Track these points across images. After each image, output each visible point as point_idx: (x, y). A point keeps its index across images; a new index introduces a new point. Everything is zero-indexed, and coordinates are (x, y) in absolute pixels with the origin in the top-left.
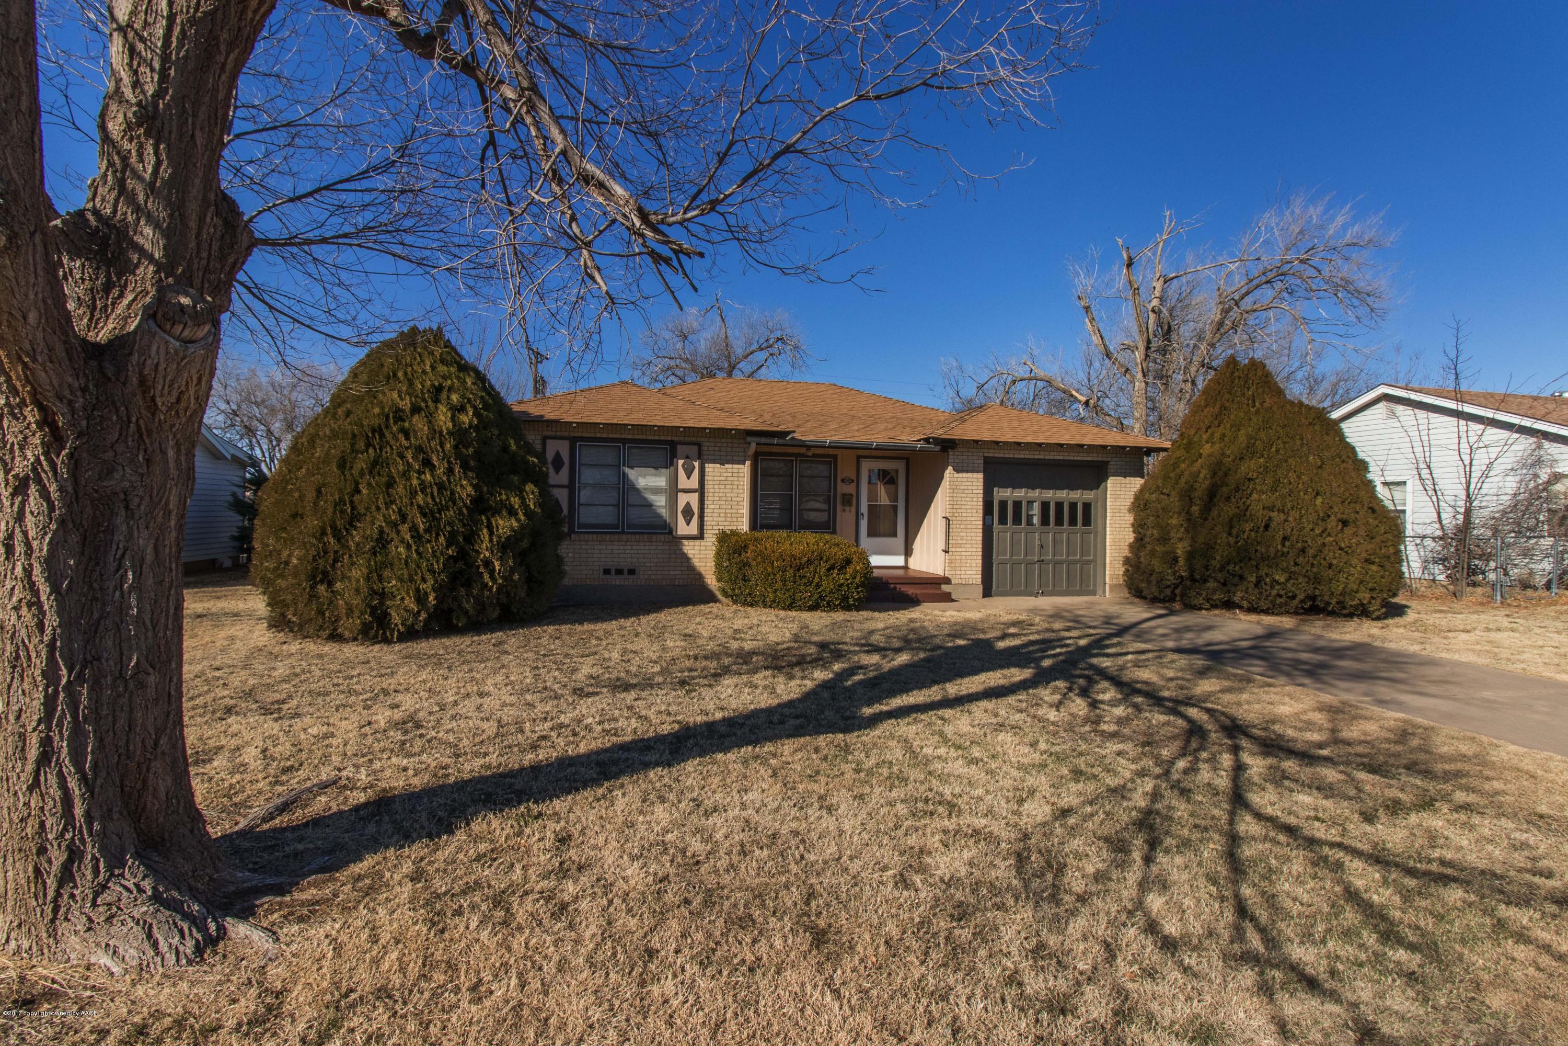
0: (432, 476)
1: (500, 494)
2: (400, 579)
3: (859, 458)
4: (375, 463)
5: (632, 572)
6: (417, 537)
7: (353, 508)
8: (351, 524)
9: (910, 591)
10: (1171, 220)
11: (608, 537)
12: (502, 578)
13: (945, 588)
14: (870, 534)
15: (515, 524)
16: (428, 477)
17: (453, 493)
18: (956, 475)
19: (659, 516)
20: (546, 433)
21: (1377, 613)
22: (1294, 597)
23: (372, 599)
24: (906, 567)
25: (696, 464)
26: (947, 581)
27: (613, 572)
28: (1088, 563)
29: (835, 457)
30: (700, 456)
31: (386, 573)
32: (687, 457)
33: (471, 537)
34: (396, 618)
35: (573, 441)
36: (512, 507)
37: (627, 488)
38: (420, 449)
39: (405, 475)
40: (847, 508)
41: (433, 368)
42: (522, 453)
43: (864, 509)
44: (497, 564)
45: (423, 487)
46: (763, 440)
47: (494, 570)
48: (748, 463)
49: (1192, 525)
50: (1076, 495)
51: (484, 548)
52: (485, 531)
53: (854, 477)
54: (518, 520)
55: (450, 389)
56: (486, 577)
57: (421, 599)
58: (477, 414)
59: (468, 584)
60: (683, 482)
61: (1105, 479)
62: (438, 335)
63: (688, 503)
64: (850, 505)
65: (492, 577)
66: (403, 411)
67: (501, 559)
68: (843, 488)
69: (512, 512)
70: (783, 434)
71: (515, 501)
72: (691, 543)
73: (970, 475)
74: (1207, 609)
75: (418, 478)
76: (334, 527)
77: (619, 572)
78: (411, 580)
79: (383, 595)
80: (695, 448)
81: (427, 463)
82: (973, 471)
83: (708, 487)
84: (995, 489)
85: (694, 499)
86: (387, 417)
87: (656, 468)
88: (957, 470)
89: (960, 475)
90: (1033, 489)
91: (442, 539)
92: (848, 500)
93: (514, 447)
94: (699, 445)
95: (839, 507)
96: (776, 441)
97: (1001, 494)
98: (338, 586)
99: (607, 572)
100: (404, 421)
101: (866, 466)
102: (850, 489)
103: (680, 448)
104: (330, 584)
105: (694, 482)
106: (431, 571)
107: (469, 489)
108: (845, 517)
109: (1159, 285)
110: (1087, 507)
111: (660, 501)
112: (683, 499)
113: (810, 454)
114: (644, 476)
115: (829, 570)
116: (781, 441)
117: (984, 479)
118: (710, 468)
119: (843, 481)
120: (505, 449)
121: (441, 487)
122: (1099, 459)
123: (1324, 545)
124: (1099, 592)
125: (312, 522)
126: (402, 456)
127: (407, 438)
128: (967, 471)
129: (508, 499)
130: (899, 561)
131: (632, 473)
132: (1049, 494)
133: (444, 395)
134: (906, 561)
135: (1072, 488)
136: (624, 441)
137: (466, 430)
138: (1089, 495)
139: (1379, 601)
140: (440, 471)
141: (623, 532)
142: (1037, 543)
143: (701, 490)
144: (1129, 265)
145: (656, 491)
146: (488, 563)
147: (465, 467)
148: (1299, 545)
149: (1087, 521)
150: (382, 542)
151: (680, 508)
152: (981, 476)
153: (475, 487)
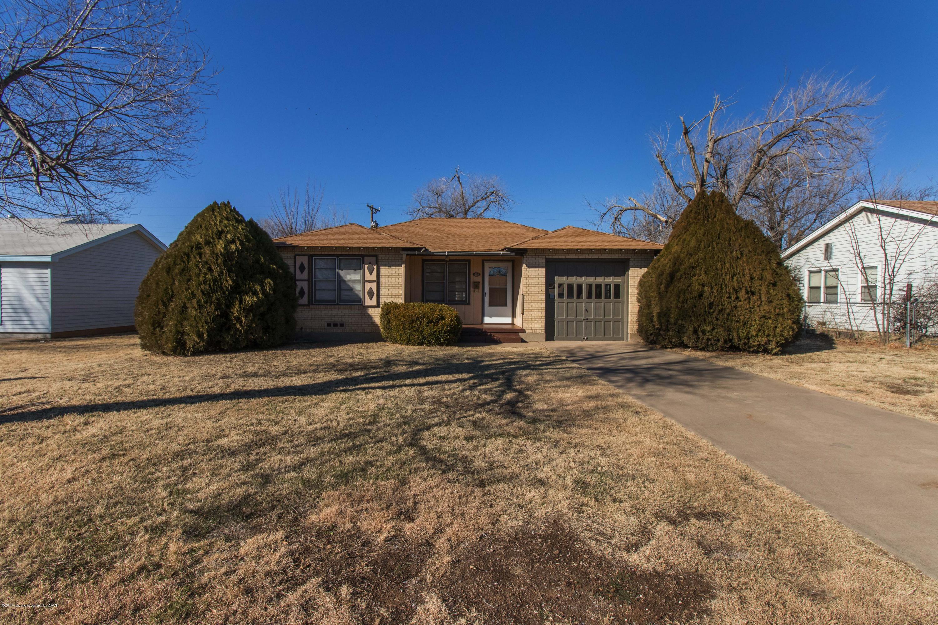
0: (211, 276)
1: (249, 284)
2: (191, 326)
3: (483, 261)
4: (183, 270)
5: (342, 325)
6: (200, 306)
7: (173, 292)
8: (170, 300)
9: (496, 336)
10: (718, 101)
11: (329, 307)
12: (247, 325)
13: (522, 335)
14: (490, 305)
15: (255, 299)
16: (209, 276)
17: (222, 284)
18: (528, 269)
19: (357, 295)
20: (296, 253)
21: (775, 351)
22: (718, 340)
23: (178, 335)
24: (513, 324)
25: (375, 267)
26: (523, 331)
27: (332, 325)
28: (618, 321)
29: (469, 261)
30: (377, 263)
31: (185, 323)
32: (370, 263)
33: (229, 306)
34: (189, 344)
35: (310, 257)
36: (256, 290)
37: (341, 281)
38: (206, 263)
39: (198, 275)
40: (477, 290)
41: (220, 222)
42: (267, 263)
43: (487, 290)
44: (243, 319)
45: (205, 282)
46: (409, 253)
47: (242, 321)
48: (403, 266)
49: (661, 296)
50: (610, 280)
51: (236, 310)
52: (237, 302)
53: (480, 272)
54: (258, 298)
55: (228, 232)
56: (238, 326)
57: (200, 336)
58: (242, 243)
59: (229, 329)
60: (368, 277)
61: (628, 270)
62: (227, 205)
63: (371, 288)
64: (478, 288)
65: (241, 325)
66: (200, 244)
67: (246, 317)
68: (474, 279)
69: (255, 293)
70: (419, 249)
71: (258, 287)
72: (373, 309)
73: (537, 269)
74: (671, 348)
75: (204, 277)
76: (162, 301)
77: (335, 325)
78: (197, 326)
79: (183, 334)
80: (375, 258)
81: (210, 269)
82: (539, 267)
83: (382, 279)
84: (556, 277)
85: (374, 286)
86: (192, 248)
87: (355, 270)
88: (529, 267)
89: (531, 269)
90: (581, 276)
91: (213, 307)
92: (476, 285)
93: (263, 260)
94: (376, 256)
95: (472, 289)
96: (416, 253)
97: (559, 280)
98: (165, 329)
99: (329, 325)
100: (201, 249)
101: (487, 265)
102: (479, 279)
103: (366, 258)
104: (162, 328)
105: (373, 277)
106: (206, 322)
107: (230, 282)
108: (475, 295)
109: (710, 144)
110: (617, 287)
111: (358, 287)
112: (368, 286)
113: (447, 259)
114: (349, 274)
115: (428, 323)
116: (419, 253)
117: (546, 271)
118: (383, 269)
119: (474, 274)
120: (258, 261)
121: (215, 281)
122: (623, 257)
123: (736, 307)
124: (625, 339)
125: (154, 298)
126: (197, 266)
127: (200, 257)
128: (535, 267)
129: (254, 286)
130: (508, 320)
131: (342, 273)
132: (591, 280)
133: (223, 235)
134: (513, 320)
135: (607, 275)
136: (338, 256)
137: (233, 253)
138: (618, 280)
139: (774, 343)
140: (215, 274)
141: (338, 304)
142: (584, 309)
143: (378, 281)
144: (686, 133)
145: (355, 282)
146: (238, 319)
147: (229, 271)
148: (720, 307)
149: (617, 295)
150: (184, 308)
151: (367, 291)
152: (544, 269)
153: (234, 281)
